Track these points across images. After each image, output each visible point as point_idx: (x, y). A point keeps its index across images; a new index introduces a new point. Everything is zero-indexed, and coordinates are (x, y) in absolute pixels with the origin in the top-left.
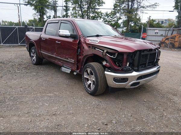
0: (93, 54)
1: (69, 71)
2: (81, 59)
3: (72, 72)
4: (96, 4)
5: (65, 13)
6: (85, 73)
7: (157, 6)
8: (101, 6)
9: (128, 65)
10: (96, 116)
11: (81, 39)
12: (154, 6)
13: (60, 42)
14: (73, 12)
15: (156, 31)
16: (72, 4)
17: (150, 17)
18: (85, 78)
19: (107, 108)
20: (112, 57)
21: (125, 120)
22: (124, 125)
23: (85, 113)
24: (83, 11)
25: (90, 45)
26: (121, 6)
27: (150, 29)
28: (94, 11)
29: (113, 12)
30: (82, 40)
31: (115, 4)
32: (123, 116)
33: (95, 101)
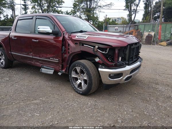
0: (81, 51)
1: (51, 72)
2: (66, 57)
3: (56, 72)
4: (56, 3)
5: (24, 12)
6: (72, 72)
7: (112, 5)
8: (60, 5)
9: (120, 60)
10: (99, 119)
11: (65, 36)
12: (110, 6)
13: (38, 41)
14: (32, 11)
15: (116, 28)
16: (31, 3)
17: (106, 15)
18: (73, 77)
19: (106, 107)
20: (104, 52)
21: (129, 117)
22: (131, 123)
23: (85, 117)
24: (43, 10)
25: (76, 42)
26: (80, 5)
27: (111, 27)
28: (54, 10)
29: (73, 11)
30: (67, 36)
31: (75, 3)
32: (125, 113)
33: (89, 101)
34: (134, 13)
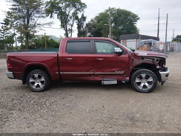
0: (142, 63)
1: (115, 82)
6: (137, 78)
7: (53, 24)
13: (103, 59)
31: (6, 19)
34: (70, 32)
